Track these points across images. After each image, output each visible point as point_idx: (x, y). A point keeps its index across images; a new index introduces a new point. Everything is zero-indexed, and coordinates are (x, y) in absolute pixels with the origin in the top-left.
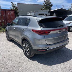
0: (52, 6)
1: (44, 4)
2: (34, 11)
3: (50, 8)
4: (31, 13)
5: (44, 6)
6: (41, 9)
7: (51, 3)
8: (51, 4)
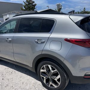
0: (36, 6)
1: (25, 3)
2: (15, 11)
3: (34, 8)
4: (9, 14)
5: (26, 6)
6: (22, 10)
7: (34, 2)
8: (34, 4)
